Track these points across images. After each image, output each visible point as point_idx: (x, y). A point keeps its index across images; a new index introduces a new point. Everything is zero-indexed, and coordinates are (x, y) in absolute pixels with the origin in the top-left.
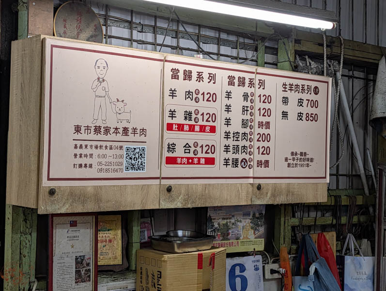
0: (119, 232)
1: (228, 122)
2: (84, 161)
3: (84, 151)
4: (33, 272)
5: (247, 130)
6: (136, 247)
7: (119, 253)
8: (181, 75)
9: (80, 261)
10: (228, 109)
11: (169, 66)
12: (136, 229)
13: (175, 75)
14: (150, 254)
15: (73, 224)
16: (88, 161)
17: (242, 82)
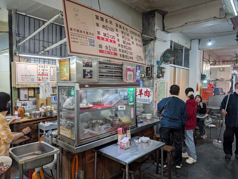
0: (33, 91)
1: (50, 74)
2: (23, 80)
3: (23, 79)
4: (17, 97)
5: (54, 75)
6: (36, 93)
7: (33, 94)
8: (41, 67)
9: (25, 95)
10: (50, 72)
11: (38, 66)
12: (36, 91)
13: (40, 67)
14: (37, 94)
15: (24, 90)
16: (24, 80)
17: (53, 68)
